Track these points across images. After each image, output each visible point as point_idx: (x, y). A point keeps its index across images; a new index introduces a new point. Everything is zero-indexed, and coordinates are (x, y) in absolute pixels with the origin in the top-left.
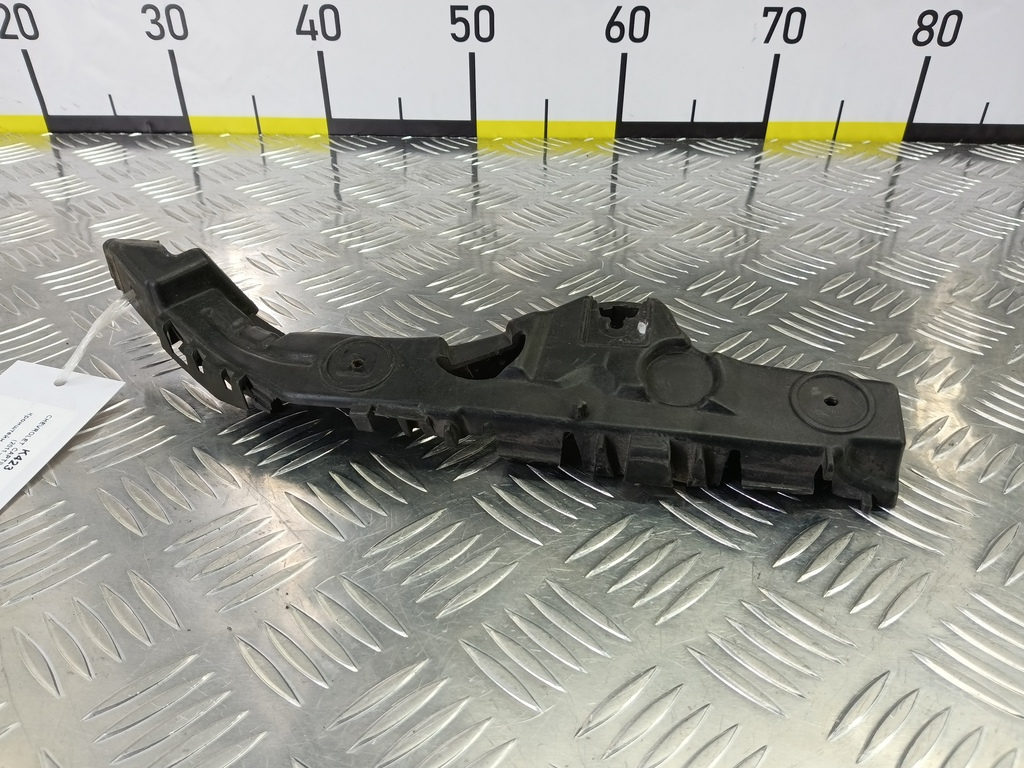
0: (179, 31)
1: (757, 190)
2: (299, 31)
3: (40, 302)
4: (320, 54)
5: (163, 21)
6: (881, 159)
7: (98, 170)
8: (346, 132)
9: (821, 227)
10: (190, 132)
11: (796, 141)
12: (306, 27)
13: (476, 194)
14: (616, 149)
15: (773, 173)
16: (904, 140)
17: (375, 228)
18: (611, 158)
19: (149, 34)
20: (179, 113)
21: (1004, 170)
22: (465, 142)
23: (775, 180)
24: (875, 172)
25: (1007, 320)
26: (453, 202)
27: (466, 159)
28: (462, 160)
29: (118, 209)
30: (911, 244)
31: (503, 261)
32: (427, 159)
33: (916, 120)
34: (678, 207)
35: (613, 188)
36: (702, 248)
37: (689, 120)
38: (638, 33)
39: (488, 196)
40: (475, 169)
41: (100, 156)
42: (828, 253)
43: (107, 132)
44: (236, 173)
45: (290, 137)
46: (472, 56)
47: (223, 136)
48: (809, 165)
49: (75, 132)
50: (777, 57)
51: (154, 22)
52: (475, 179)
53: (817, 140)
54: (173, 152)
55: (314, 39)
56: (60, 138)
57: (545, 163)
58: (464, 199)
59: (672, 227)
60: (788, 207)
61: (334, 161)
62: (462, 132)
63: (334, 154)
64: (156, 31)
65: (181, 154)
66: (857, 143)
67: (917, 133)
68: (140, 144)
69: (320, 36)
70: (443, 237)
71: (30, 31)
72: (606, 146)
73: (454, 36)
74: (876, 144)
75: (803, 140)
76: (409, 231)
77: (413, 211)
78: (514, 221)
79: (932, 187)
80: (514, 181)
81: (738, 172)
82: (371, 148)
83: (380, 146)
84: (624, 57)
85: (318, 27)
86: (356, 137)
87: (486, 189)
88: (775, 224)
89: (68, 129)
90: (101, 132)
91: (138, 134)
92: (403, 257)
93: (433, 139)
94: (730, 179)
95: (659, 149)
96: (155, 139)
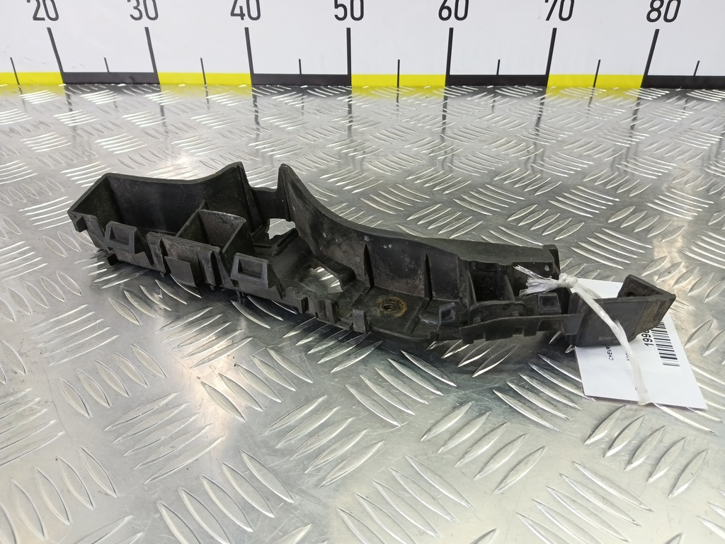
0: (152, 14)
1: (542, 118)
2: (233, 14)
3: (64, 187)
4: (247, 30)
5: (142, 7)
6: (625, 99)
7: (98, 107)
8: (263, 82)
9: (585, 141)
10: (159, 83)
11: (568, 88)
12: (237, 11)
13: (350, 122)
14: (445, 93)
15: (552, 108)
16: (641, 87)
17: (284, 142)
18: (443, 99)
19: (132, 16)
20: (152, 71)
21: (710, 106)
22: (343, 89)
23: (554, 112)
24: (621, 107)
25: (709, 198)
26: (336, 126)
27: (345, 99)
28: (342, 100)
29: (112, 130)
30: (645, 152)
31: (370, 162)
32: (318, 100)
33: (650, 73)
34: (488, 128)
35: (444, 117)
36: (504, 154)
37: (495, 74)
38: (461, 14)
39: (359, 123)
40: (350, 106)
41: (99, 98)
42: (589, 157)
43: (103, 83)
44: (190, 108)
45: (227, 86)
46: (349, 30)
47: (180, 86)
48: (576, 102)
49: (82, 83)
50: (555, 30)
51: (136, 8)
52: (350, 112)
53: (583, 87)
54: (148, 96)
55: (242, 19)
56: (72, 87)
57: (398, 102)
58: (343, 124)
59: (484, 141)
60: (562, 129)
61: (255, 101)
62: (341, 82)
63: (255, 97)
64: (137, 14)
65: (153, 97)
66: (610, 89)
67: (650, 82)
68: (125, 91)
69: (246, 17)
70: (330, 148)
71: (53, 15)
72: (439, 91)
73: (336, 16)
74: (622, 90)
75: (574, 87)
76: (307, 144)
77: (310, 132)
78: (377, 138)
79: (660, 116)
80: (377, 113)
81: (529, 107)
82: (280, 93)
83: (286, 91)
84: (451, 30)
85: (245, 11)
86: (270, 86)
87: (358, 118)
88: (554, 139)
89: (76, 81)
90: (98, 83)
91: (123, 85)
92: (304, 160)
93: (322, 87)
94: (523, 111)
95: (475, 93)
96: (134, 87)
